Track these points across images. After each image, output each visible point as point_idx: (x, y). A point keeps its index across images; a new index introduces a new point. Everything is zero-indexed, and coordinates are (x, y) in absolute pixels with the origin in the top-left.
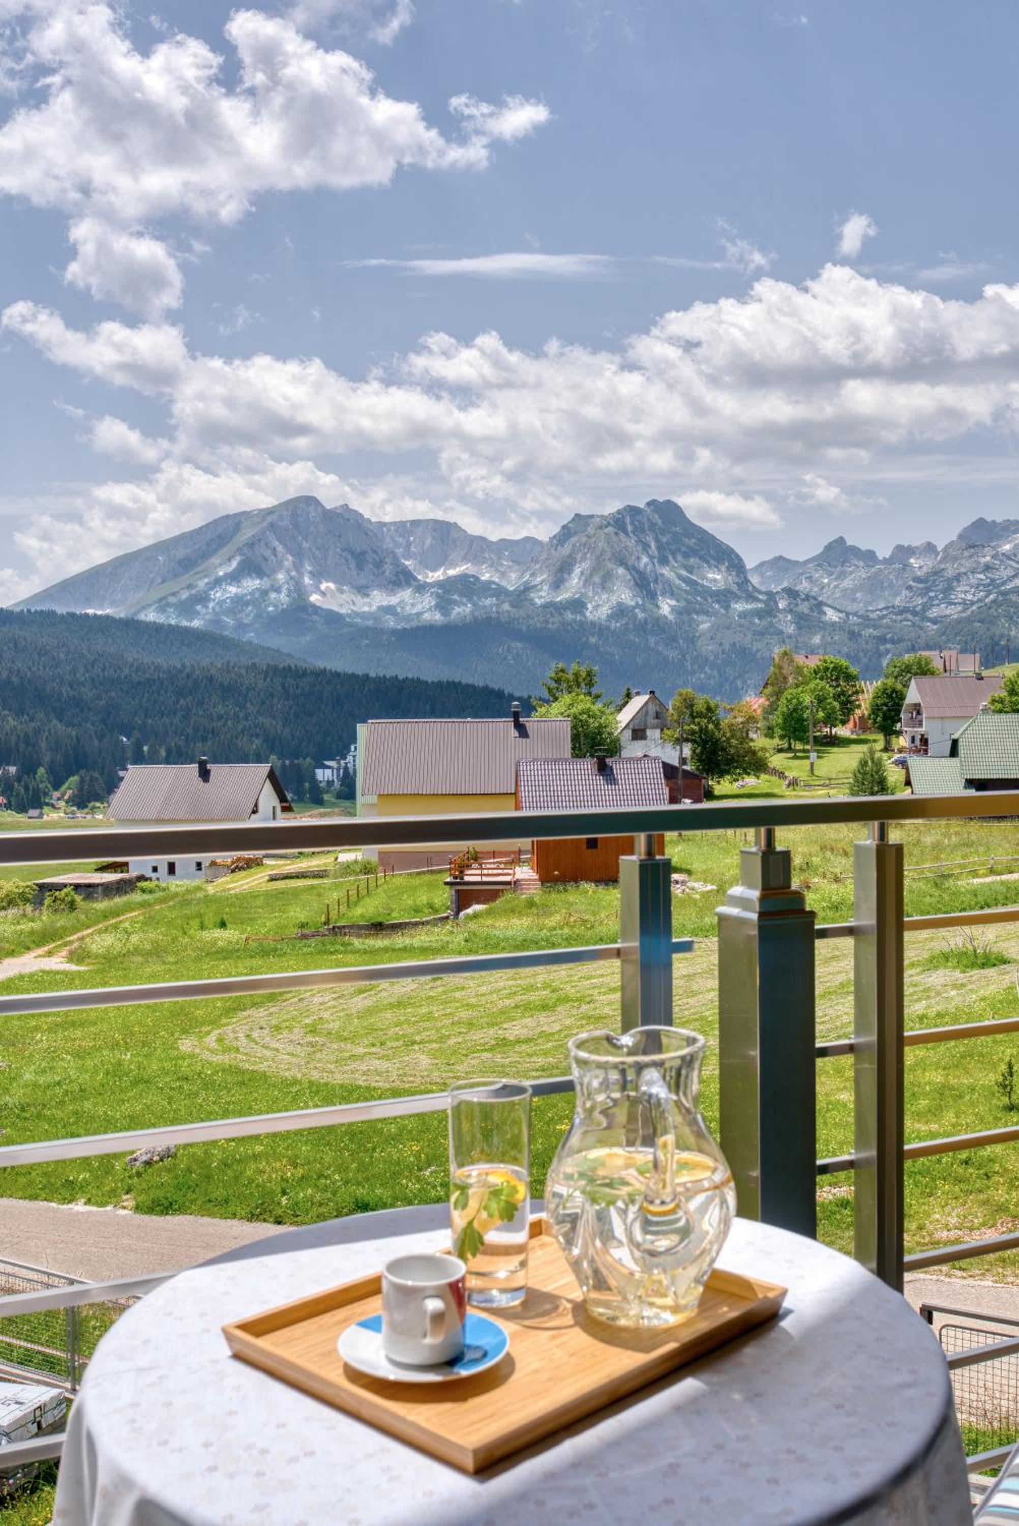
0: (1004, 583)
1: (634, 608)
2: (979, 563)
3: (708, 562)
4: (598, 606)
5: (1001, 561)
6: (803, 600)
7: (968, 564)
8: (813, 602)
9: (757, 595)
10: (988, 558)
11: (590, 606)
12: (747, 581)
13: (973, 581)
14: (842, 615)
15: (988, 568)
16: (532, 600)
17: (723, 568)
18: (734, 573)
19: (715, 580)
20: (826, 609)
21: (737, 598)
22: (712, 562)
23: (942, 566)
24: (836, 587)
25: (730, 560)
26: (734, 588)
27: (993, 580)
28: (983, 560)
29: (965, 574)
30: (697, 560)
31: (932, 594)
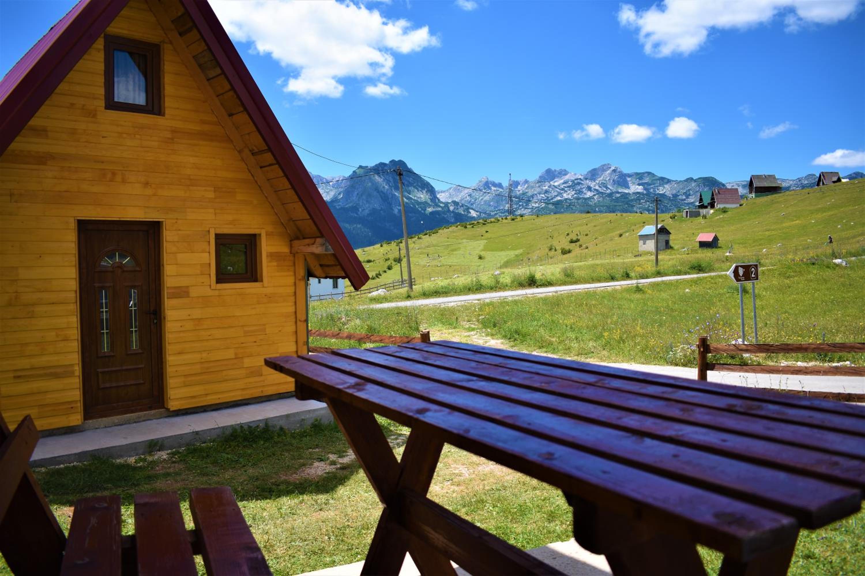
0: (552, 199)
1: (380, 210)
2: (542, 189)
3: (417, 189)
4: (364, 209)
5: (552, 188)
6: (461, 207)
7: (538, 190)
8: (465, 207)
9: (439, 204)
10: (546, 187)
11: (360, 210)
12: (435, 197)
13: (540, 198)
14: (478, 214)
15: (546, 192)
16: (335, 206)
17: (424, 192)
18: (429, 194)
19: (421, 198)
20: (471, 211)
21: (430, 206)
22: (420, 189)
23: (527, 191)
24: (482, 199)
25: (428, 188)
26: (429, 201)
27: (548, 197)
28: (544, 188)
29: (536, 194)
30: (413, 188)
31: (521, 204)
